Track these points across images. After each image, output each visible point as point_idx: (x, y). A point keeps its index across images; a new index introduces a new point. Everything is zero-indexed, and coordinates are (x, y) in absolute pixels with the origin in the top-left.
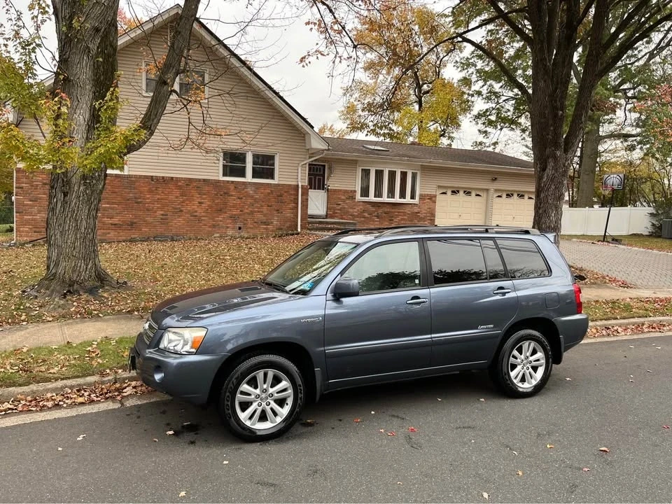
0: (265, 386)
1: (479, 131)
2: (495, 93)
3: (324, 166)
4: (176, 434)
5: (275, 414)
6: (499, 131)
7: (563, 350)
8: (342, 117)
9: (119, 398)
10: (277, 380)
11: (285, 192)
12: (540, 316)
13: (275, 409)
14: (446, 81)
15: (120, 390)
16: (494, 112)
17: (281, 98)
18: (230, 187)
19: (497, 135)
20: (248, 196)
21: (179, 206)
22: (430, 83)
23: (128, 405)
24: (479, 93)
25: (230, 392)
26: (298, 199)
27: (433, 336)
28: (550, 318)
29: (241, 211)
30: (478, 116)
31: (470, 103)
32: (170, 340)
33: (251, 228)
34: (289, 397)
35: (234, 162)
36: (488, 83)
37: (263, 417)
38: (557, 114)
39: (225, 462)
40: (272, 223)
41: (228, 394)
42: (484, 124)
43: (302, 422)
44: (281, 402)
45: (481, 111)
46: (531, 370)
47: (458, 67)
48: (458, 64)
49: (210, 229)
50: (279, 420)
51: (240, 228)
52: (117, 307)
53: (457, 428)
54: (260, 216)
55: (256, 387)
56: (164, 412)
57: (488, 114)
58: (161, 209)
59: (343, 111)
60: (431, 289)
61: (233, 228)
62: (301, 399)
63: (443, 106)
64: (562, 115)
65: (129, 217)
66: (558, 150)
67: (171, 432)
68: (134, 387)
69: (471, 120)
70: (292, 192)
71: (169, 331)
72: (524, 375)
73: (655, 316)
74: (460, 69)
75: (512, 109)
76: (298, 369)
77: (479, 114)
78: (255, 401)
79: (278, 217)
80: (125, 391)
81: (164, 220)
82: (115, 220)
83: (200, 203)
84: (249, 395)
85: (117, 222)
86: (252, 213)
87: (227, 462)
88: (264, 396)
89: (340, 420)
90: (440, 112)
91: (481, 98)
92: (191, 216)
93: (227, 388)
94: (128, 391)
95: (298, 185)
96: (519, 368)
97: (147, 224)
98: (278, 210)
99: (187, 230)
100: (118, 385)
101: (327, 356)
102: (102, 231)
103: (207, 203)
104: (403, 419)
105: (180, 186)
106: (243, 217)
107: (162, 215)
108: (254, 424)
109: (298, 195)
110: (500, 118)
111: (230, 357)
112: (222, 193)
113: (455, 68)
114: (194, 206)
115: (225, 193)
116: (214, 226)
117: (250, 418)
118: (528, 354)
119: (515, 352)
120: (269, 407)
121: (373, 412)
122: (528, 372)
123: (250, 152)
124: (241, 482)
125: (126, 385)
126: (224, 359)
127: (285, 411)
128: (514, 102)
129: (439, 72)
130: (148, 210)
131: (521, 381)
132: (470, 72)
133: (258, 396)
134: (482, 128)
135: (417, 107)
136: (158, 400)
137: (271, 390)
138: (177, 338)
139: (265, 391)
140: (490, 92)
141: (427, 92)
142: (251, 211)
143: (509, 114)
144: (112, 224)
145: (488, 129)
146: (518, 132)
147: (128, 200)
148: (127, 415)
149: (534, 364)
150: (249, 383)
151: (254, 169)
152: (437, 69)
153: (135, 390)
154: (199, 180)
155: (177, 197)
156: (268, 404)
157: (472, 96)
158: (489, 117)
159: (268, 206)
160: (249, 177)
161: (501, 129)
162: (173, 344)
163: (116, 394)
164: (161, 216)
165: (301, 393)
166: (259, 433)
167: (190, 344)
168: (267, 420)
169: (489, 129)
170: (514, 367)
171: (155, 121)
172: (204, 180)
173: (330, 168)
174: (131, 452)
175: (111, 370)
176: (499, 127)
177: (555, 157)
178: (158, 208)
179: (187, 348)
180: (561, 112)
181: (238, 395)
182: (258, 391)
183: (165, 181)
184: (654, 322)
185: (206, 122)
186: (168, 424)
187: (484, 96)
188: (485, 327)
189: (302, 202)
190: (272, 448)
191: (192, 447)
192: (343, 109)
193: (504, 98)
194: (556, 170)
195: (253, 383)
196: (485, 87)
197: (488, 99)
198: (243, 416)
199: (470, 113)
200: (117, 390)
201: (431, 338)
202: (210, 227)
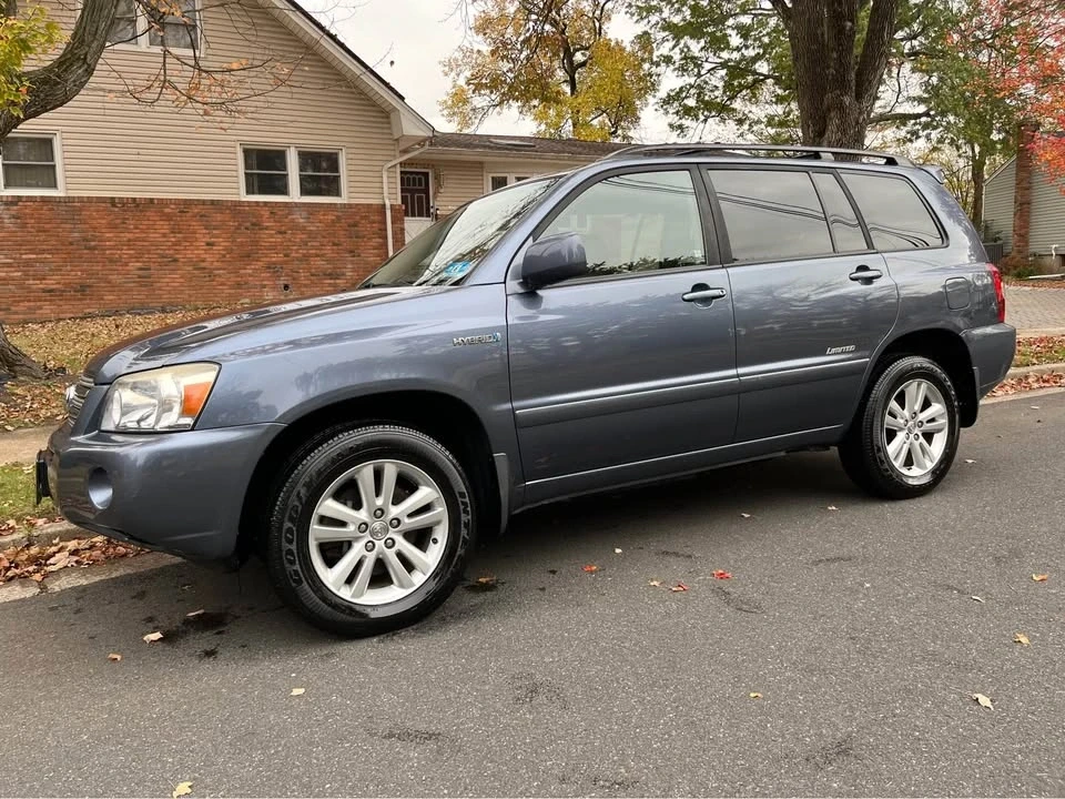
0: (379, 502)
1: (671, 126)
2: (693, 58)
3: (427, 174)
4: (169, 638)
5: (409, 566)
6: (702, 125)
7: (978, 396)
8: (445, 112)
9: (38, 577)
10: (406, 487)
11: (362, 218)
12: (940, 325)
13: (405, 552)
14: (613, 44)
15: (40, 561)
16: (693, 91)
17: (342, 45)
18: (263, 213)
19: (698, 132)
20: (295, 227)
21: (171, 252)
22: (587, 49)
23: (57, 589)
24: (668, 60)
25: (291, 519)
26: (386, 230)
27: (742, 370)
28: (957, 332)
29: (286, 255)
30: (668, 101)
31: (654, 77)
32: (126, 407)
33: (306, 286)
34: (438, 523)
35: (264, 168)
36: (682, 42)
37: (381, 577)
38: (844, 28)
39: (296, 692)
40: (344, 274)
41: (288, 524)
42: (677, 113)
43: (467, 584)
44: (421, 538)
45: (672, 91)
46: (922, 439)
47: (632, 15)
48: (633, 10)
49: (233, 291)
50: (418, 579)
51: (286, 287)
52: (43, 411)
53: (816, 563)
54: (320, 263)
55: (357, 506)
56: (141, 595)
57: (684, 95)
58: (138, 258)
59: (445, 102)
60: (729, 270)
61: (274, 288)
62: (466, 525)
63: (613, 82)
64: (851, 29)
65: (76, 275)
66: (846, 94)
67: (157, 636)
68: (75, 552)
69: (656, 107)
70: (376, 218)
71: (123, 385)
72: (909, 452)
73: (1040, 363)
74: (636, 18)
75: (721, 84)
76: (455, 457)
77: (669, 95)
78: (357, 539)
79: (352, 262)
80: (52, 561)
81: (145, 280)
82: (51, 283)
83: (208, 244)
84: (343, 524)
85: (54, 287)
86: (306, 257)
87: (301, 691)
88: (377, 525)
89: (553, 572)
90: (608, 93)
91: (672, 67)
92: (195, 269)
93: (283, 511)
94: (61, 560)
95: (385, 205)
96: (901, 436)
97: (112, 287)
98: (351, 252)
99: (190, 296)
100: (34, 550)
101: (518, 423)
102: (27, 304)
103: (222, 244)
104: (690, 556)
105: (168, 215)
106: (290, 267)
107: (141, 269)
108: (359, 594)
109: (385, 223)
110: (703, 101)
111: (285, 430)
112: (248, 224)
113: (628, 15)
114: (198, 251)
115: (253, 224)
116: (239, 285)
117: (350, 580)
118: (917, 407)
119: (893, 405)
120: (394, 549)
121: (618, 551)
122: (917, 443)
123: (292, 149)
124: (343, 739)
125: (54, 549)
126: (272, 436)
127: (431, 558)
128: (723, 72)
129: (600, 28)
130: (111, 261)
131: (905, 465)
132: (653, 22)
133: (364, 527)
134: (675, 119)
135: (567, 89)
136: (129, 571)
137: (394, 511)
138: (145, 400)
139: (379, 513)
140: (685, 58)
141: (583, 64)
142: (304, 255)
143: (716, 93)
144: (44, 291)
145: (683, 121)
146: (731, 124)
147: (71, 244)
148: (52, 609)
149: (928, 427)
150: (338, 496)
151: (303, 179)
152: (597, 24)
153: (76, 558)
154: (204, 202)
155: (164, 235)
156: (391, 544)
157: (658, 65)
158: (686, 101)
159: (334, 244)
160: (294, 195)
161: (705, 121)
162: (137, 416)
163: (31, 569)
164: (140, 272)
165: (466, 512)
166: (374, 614)
167: (177, 409)
168: (391, 582)
169: (687, 122)
170: (891, 435)
171: (94, 45)
172: (212, 202)
173: (437, 178)
174: (50, 692)
175: (19, 520)
176: (702, 118)
177: (841, 108)
178: (131, 257)
179: (171, 418)
180: (849, 24)
181: (314, 527)
182: (363, 515)
183: (137, 205)
184: (1043, 372)
185: (201, 63)
186: (150, 620)
187: (677, 65)
188: (840, 349)
189: (394, 234)
190: (408, 648)
191: (208, 664)
192: (445, 98)
193: (707, 66)
194: (844, 132)
195: (350, 494)
196: (677, 50)
197: (683, 70)
198: (332, 577)
199: (654, 96)
200: (34, 560)
201: (738, 376)
202: (231, 287)
